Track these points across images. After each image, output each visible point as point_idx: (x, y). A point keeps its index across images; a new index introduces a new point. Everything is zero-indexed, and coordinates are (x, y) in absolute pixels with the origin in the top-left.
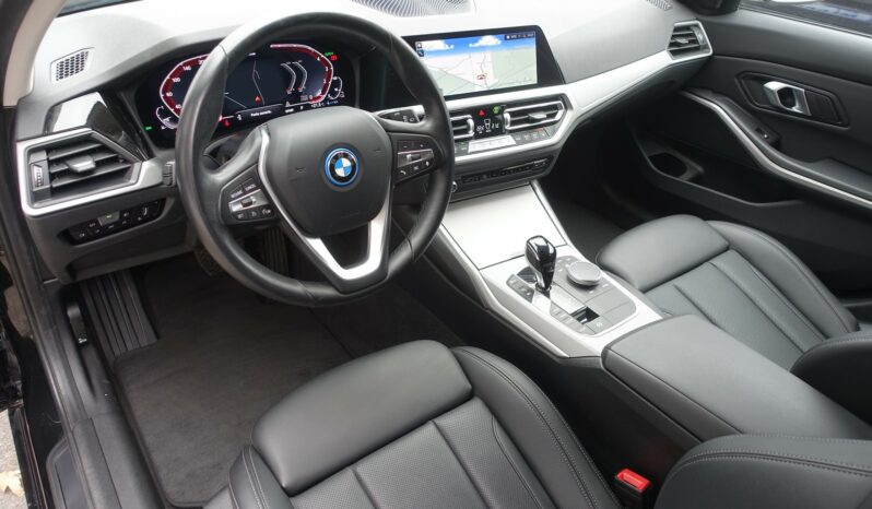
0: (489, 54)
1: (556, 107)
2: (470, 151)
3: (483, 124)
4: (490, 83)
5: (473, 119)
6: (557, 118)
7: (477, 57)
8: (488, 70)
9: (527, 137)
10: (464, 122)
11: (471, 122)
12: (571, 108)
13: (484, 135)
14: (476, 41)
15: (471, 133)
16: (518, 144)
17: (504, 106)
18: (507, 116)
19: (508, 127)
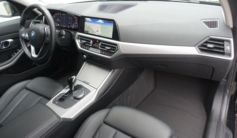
0: (100, 25)
2: (89, 49)
3: (95, 44)
4: (99, 33)
7: (97, 25)
8: (99, 30)
9: (104, 53)
11: (91, 42)
12: (119, 50)
13: (95, 47)
14: (98, 21)
15: (91, 45)
16: (101, 53)
17: (100, 41)
19: (100, 47)
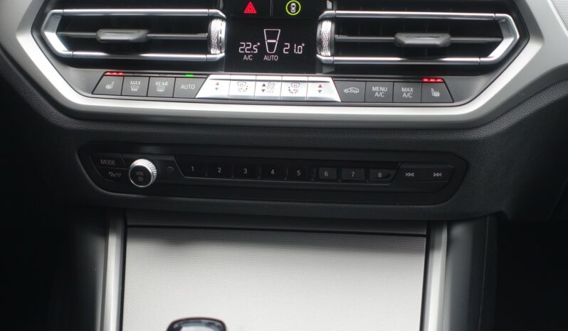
1: (495, 31)
5: (228, 20)
6: (496, 54)
9: (379, 89)
10: (202, 24)
11: (218, 28)
12: (539, 35)
13: (258, 65)
15: (217, 54)
16: (347, 102)
18: (326, 29)
19: (325, 55)
